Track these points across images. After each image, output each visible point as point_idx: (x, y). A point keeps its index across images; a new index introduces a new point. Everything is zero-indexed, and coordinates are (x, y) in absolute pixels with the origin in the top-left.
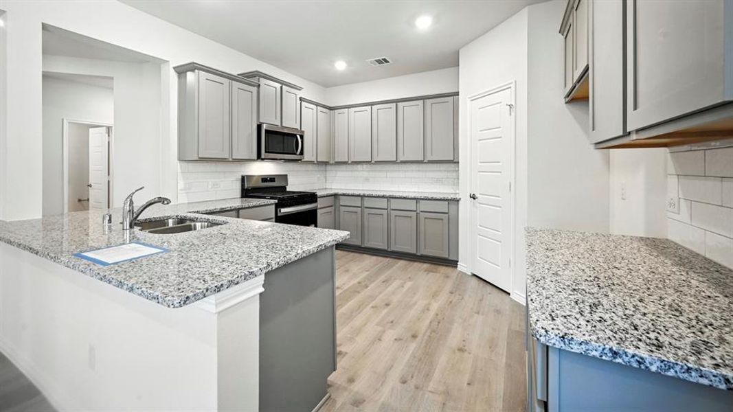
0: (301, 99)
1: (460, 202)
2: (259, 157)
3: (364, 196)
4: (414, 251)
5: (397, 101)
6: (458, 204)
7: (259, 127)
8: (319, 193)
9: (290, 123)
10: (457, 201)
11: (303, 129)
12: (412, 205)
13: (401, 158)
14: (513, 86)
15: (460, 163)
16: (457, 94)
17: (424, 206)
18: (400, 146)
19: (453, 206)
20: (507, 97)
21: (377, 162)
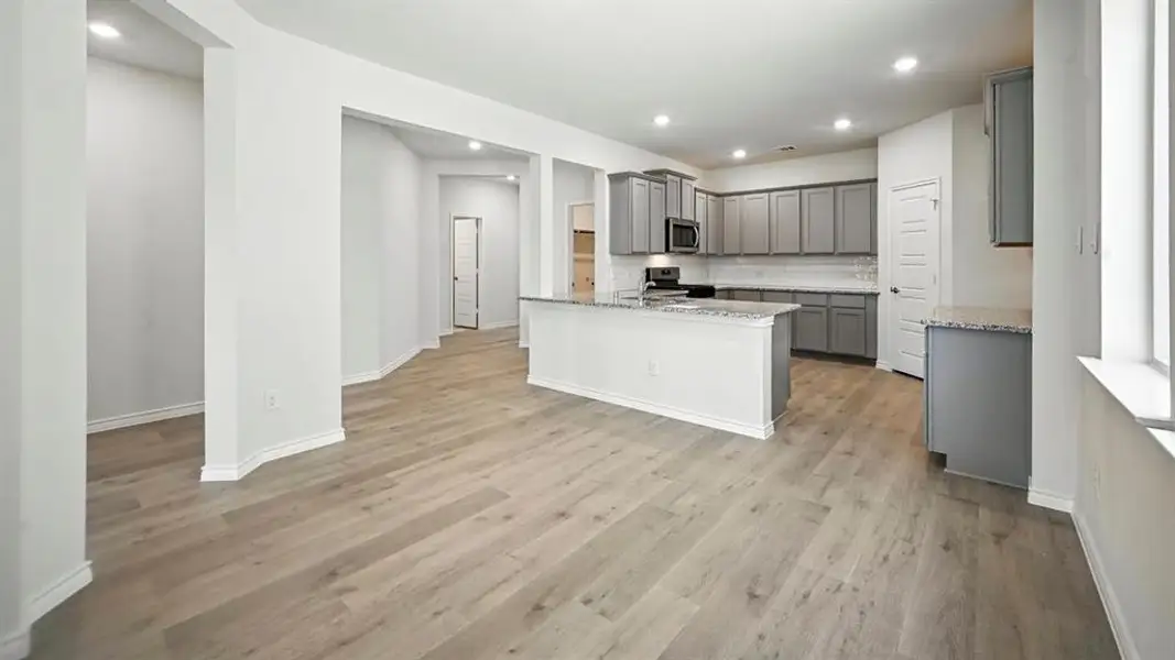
0: (695, 189)
1: (879, 297)
2: (667, 250)
3: (764, 290)
4: (824, 349)
5: (801, 188)
6: (876, 300)
7: (667, 222)
8: (717, 287)
9: (688, 216)
10: (875, 296)
11: (697, 220)
12: (822, 300)
13: (806, 250)
14: (938, 181)
15: (879, 257)
16: (876, 180)
17: (836, 301)
18: (805, 235)
19: (870, 301)
20: (931, 192)
21: (776, 255)
